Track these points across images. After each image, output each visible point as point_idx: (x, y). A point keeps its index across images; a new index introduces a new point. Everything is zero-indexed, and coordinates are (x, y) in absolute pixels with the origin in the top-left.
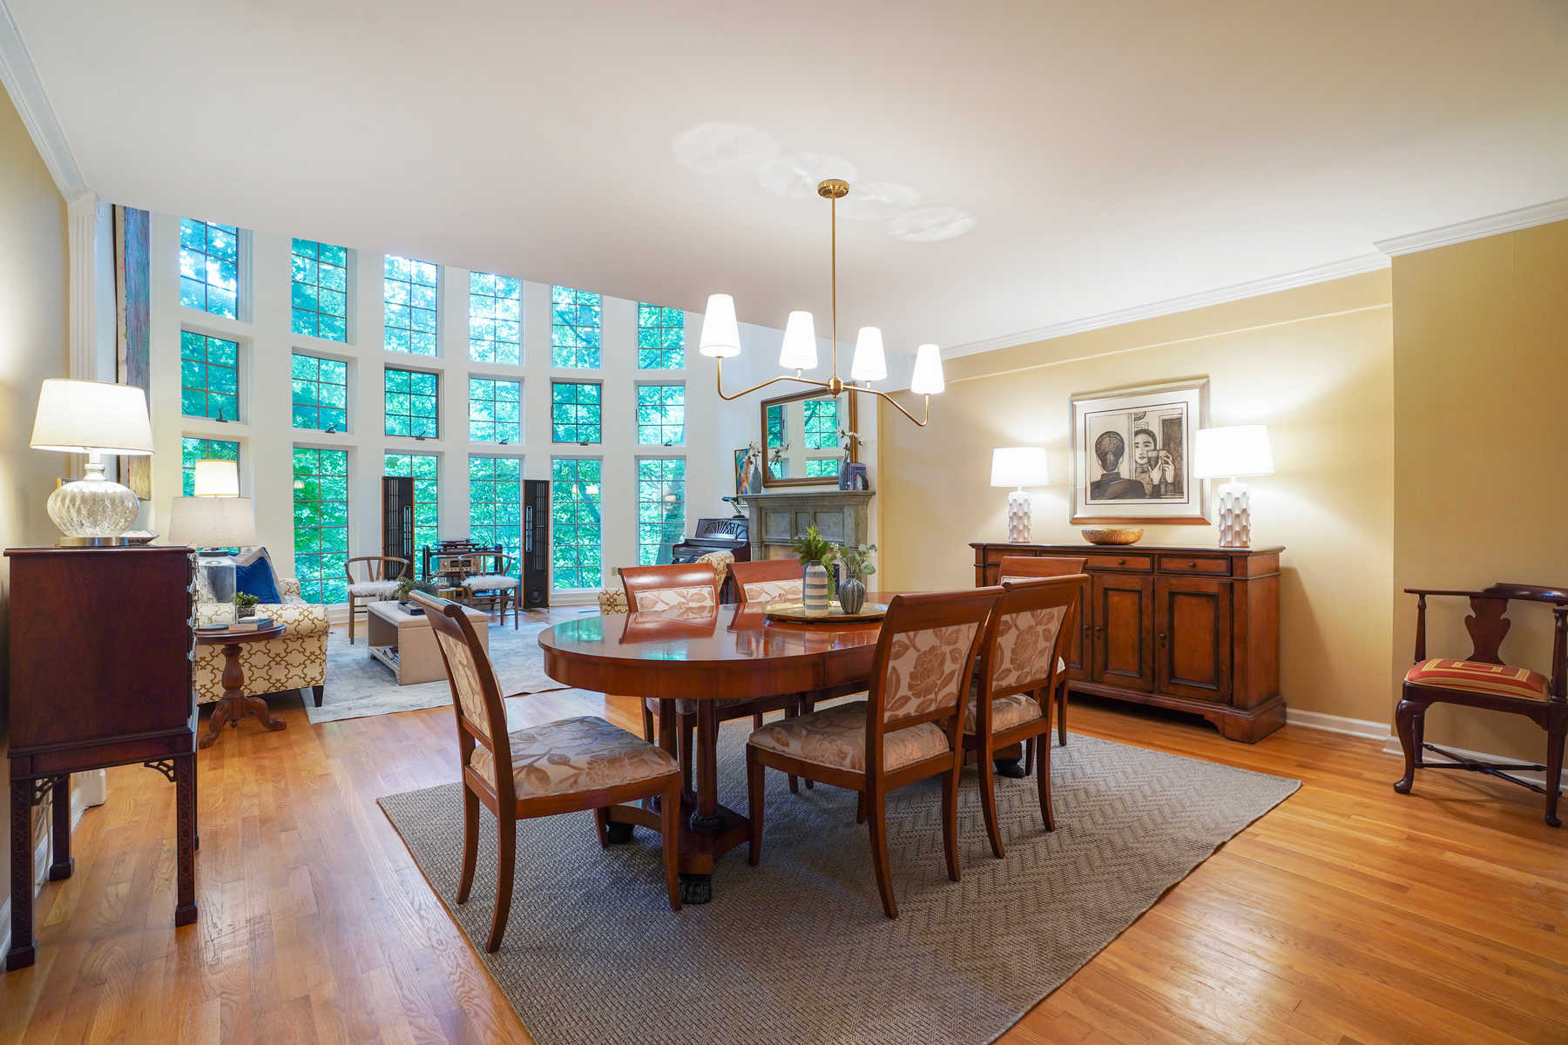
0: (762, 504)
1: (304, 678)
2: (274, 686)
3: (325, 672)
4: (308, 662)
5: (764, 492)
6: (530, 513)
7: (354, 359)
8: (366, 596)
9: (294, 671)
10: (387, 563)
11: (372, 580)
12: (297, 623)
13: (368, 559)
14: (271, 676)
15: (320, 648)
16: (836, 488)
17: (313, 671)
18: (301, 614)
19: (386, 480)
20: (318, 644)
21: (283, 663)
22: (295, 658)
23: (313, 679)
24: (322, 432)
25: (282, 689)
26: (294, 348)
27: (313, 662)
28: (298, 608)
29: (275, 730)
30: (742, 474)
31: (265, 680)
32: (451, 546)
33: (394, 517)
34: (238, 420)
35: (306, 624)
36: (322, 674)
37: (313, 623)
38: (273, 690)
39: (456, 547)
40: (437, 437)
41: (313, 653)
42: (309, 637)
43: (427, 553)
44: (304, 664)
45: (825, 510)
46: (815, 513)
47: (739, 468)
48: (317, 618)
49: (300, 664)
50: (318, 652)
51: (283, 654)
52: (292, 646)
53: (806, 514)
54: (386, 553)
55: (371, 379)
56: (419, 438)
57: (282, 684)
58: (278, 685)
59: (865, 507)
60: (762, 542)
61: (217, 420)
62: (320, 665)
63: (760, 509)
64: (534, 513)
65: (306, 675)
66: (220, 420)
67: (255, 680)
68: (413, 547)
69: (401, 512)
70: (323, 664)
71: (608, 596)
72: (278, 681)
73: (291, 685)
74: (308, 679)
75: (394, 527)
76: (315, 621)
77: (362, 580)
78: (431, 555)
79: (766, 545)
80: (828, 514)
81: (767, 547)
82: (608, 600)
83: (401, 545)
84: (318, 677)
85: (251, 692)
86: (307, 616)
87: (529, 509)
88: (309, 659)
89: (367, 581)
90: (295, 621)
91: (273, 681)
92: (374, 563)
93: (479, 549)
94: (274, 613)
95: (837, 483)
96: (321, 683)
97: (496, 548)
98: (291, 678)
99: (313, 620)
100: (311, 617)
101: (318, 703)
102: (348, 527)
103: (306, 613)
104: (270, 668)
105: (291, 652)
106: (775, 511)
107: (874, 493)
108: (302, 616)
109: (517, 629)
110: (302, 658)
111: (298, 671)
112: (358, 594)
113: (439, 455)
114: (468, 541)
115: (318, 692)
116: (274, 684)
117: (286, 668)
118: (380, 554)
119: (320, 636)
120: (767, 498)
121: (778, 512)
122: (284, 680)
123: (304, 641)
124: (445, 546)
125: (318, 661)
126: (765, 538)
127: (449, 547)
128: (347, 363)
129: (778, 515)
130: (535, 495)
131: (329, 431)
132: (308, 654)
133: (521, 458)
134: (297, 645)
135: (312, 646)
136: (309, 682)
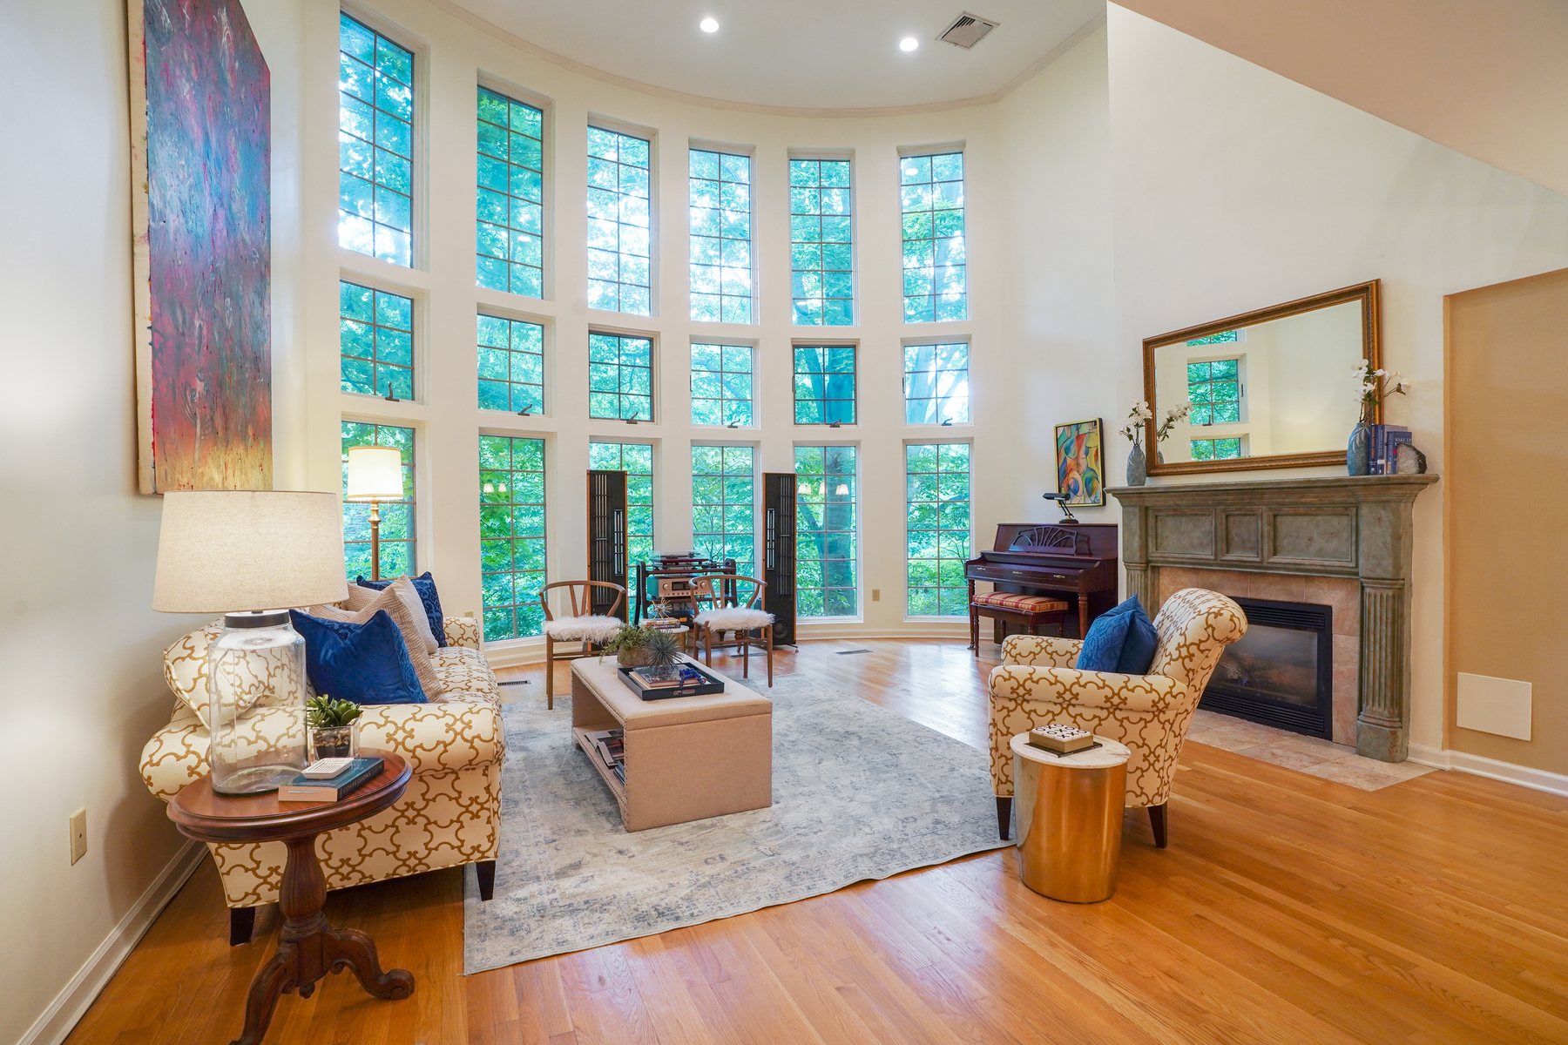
0: (1149, 502)
1: (459, 848)
2: (404, 864)
3: (497, 835)
4: (466, 818)
5: (1150, 483)
6: (772, 518)
7: (551, 320)
8: (568, 640)
9: (441, 836)
10: (593, 588)
11: (576, 615)
12: (441, 747)
13: (571, 584)
14: (398, 847)
15: (487, 789)
16: (1342, 473)
17: (475, 835)
18: (449, 728)
19: (592, 475)
20: (484, 782)
21: (421, 821)
22: (444, 810)
23: (476, 849)
24: (514, 415)
25: (420, 869)
26: (480, 306)
27: (476, 816)
28: (445, 714)
29: (389, 998)
30: (1069, 461)
31: (388, 853)
32: (672, 562)
33: (601, 525)
34: (413, 399)
35: (459, 749)
36: (491, 838)
37: (472, 747)
38: (404, 872)
39: (677, 564)
40: (652, 420)
41: (474, 800)
42: (467, 770)
43: (642, 571)
44: (458, 821)
45: (1302, 510)
46: (1275, 516)
47: (1063, 451)
48: (478, 737)
49: (452, 822)
50: (483, 797)
51: (420, 804)
52: (437, 787)
53: (1252, 518)
54: (593, 576)
55: (572, 343)
56: (631, 421)
57: (420, 860)
58: (412, 862)
59: (1409, 505)
60: (1148, 562)
61: (387, 399)
62: (489, 822)
63: (1145, 510)
64: (778, 517)
65: (462, 842)
66: (390, 398)
67: (370, 855)
68: (625, 565)
69: (610, 518)
70: (495, 820)
71: (1013, 683)
72: (412, 854)
73: (437, 862)
74: (467, 849)
75: (602, 537)
76: (477, 742)
77: (564, 614)
78: (647, 573)
79: (1153, 567)
80: (1307, 519)
81: (1156, 569)
82: (1013, 690)
83: (610, 562)
84: (485, 845)
85: (364, 876)
86: (461, 733)
87: (771, 512)
88: (467, 811)
89: (569, 615)
90: (438, 743)
91: (403, 854)
92: (579, 590)
93: (707, 566)
94: (398, 728)
95: (1344, 463)
96: (490, 856)
97: (727, 564)
98: (436, 849)
99: (472, 742)
100: (468, 734)
101: (486, 893)
102: (545, 538)
103: (459, 727)
104: (397, 831)
105: (434, 800)
106: (1177, 512)
107: (1436, 479)
108: (451, 734)
109: (770, 685)
110: (454, 810)
111: (448, 835)
112: (558, 637)
113: (653, 444)
114: (692, 555)
115: (487, 872)
116: (404, 861)
117: (426, 829)
118: (585, 577)
119: (487, 767)
120: (1154, 492)
121: (1185, 515)
122: (422, 853)
123: (457, 778)
124: (664, 563)
125: (484, 814)
126: (1154, 555)
127: (670, 562)
128: (544, 325)
129: (1184, 519)
130: (779, 491)
131: (522, 414)
132: (465, 801)
133: (754, 446)
134: (444, 785)
135: (472, 786)
136: (468, 855)
